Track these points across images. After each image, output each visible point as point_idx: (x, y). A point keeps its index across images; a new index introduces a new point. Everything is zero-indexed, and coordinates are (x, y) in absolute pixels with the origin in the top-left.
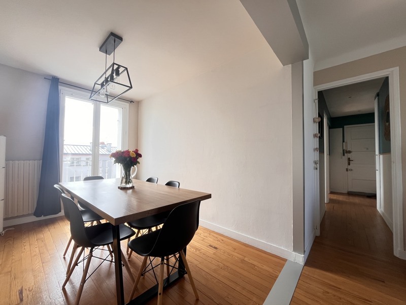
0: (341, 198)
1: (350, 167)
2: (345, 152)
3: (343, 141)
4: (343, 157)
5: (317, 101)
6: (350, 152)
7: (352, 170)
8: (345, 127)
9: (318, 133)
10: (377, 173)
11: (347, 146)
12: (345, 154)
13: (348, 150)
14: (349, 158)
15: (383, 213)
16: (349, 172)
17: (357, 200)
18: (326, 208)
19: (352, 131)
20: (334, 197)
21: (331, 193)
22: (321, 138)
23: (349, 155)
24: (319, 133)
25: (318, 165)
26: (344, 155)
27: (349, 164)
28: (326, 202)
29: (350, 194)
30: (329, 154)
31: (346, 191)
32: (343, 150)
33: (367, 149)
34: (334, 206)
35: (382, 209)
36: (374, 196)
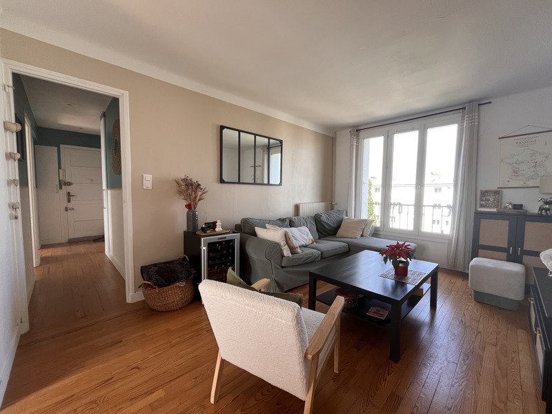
0: (58, 252)
1: (70, 205)
2: (62, 184)
3: (60, 168)
4: (60, 191)
5: (11, 90)
6: (69, 184)
7: (73, 209)
8: (61, 146)
9: (16, 151)
10: (105, 211)
11: (64, 176)
12: (63, 187)
13: (67, 180)
14: (69, 193)
15: (112, 257)
16: (69, 211)
17: (81, 249)
18: (36, 275)
19: (70, 153)
20: (48, 253)
21: (43, 247)
22: (22, 161)
23: (69, 189)
24: (18, 152)
25: (19, 211)
26: (61, 188)
27: (69, 201)
28: (34, 266)
29: (72, 242)
30: (37, 187)
31: (65, 240)
32: (60, 181)
33: (92, 181)
34: (49, 268)
35: (111, 253)
36: (101, 239)
